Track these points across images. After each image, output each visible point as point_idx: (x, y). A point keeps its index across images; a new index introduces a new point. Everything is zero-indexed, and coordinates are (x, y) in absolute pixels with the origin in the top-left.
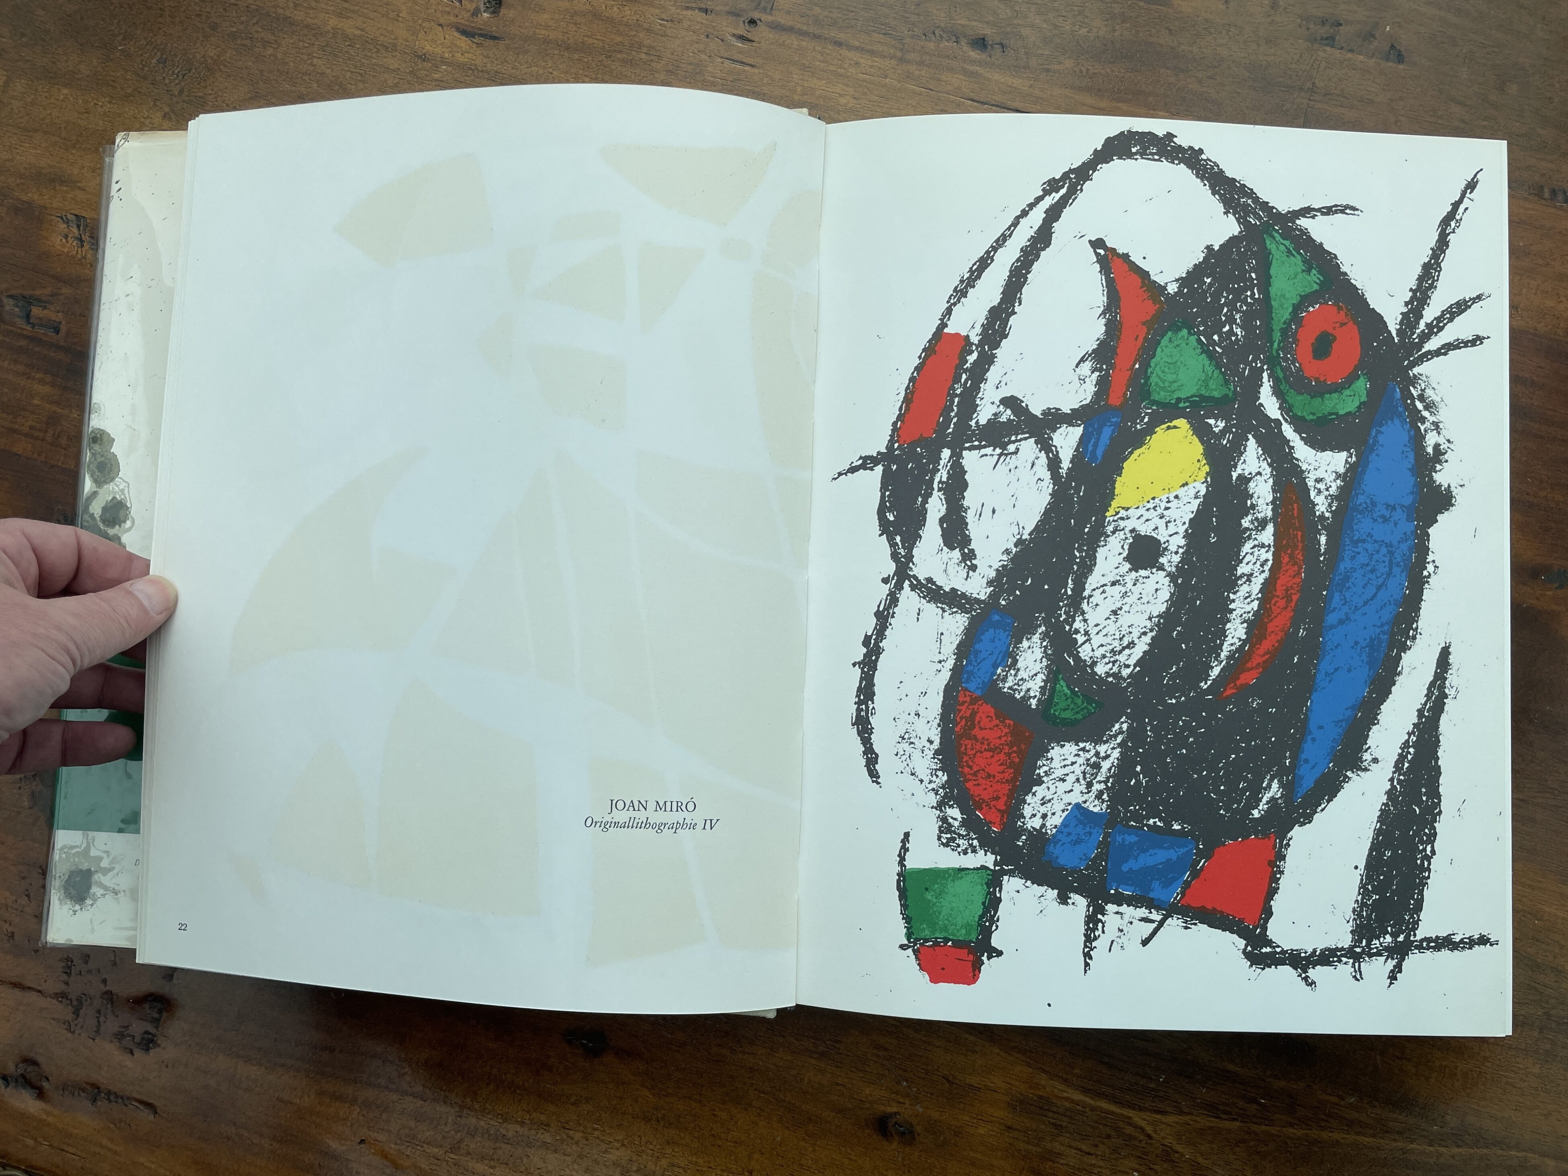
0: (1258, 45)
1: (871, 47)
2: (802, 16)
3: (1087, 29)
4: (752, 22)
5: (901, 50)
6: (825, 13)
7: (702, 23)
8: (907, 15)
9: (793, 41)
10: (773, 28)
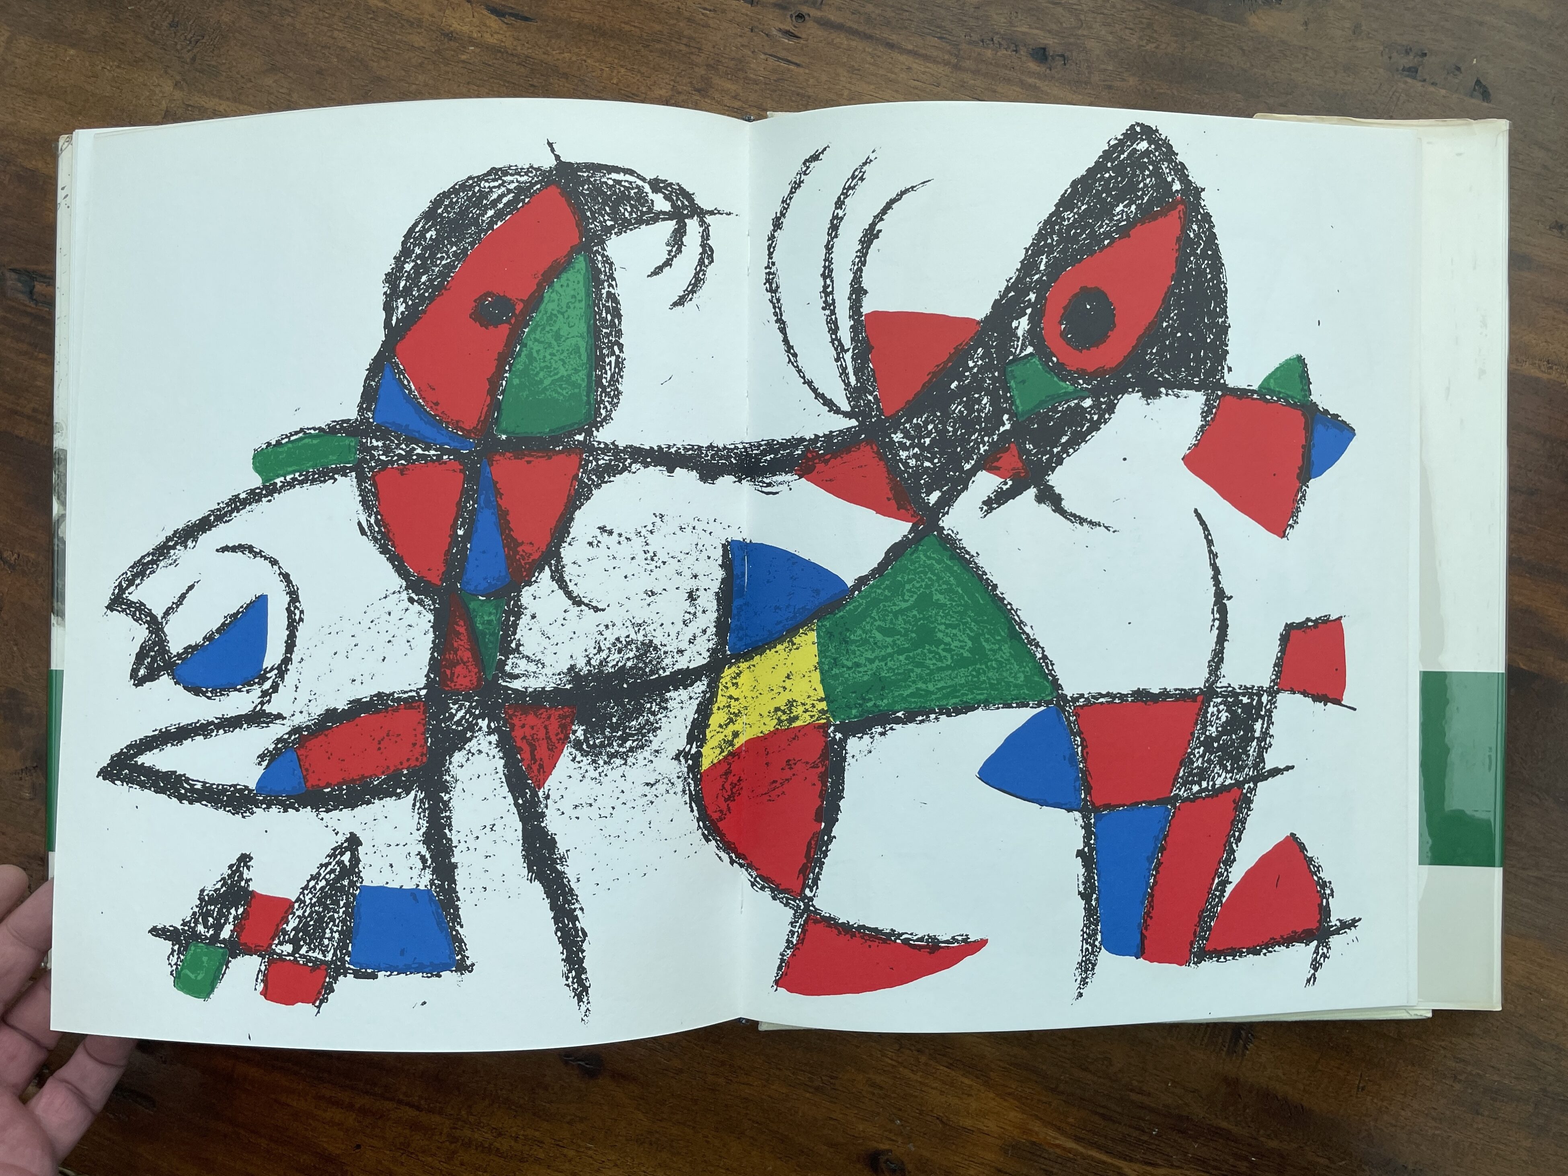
0: (1336, 72)
1: (924, 52)
2: (853, 13)
3: (1154, 45)
4: (800, 16)
5: (957, 56)
6: (878, 11)
7: (747, 15)
8: (965, 18)
9: (841, 39)
10: (822, 25)
